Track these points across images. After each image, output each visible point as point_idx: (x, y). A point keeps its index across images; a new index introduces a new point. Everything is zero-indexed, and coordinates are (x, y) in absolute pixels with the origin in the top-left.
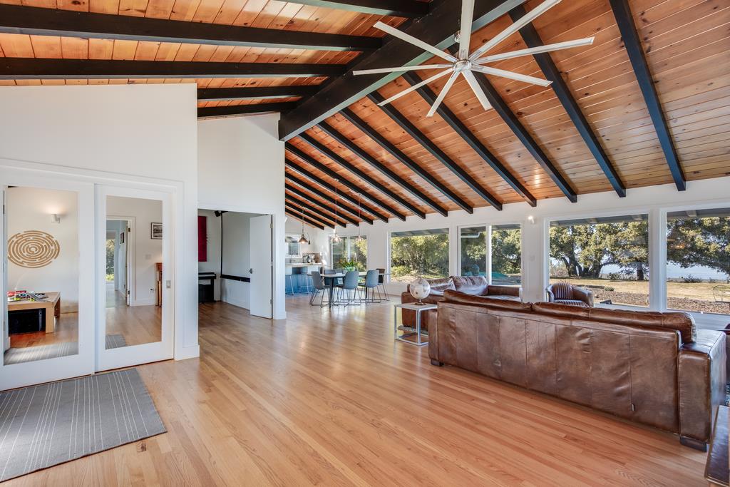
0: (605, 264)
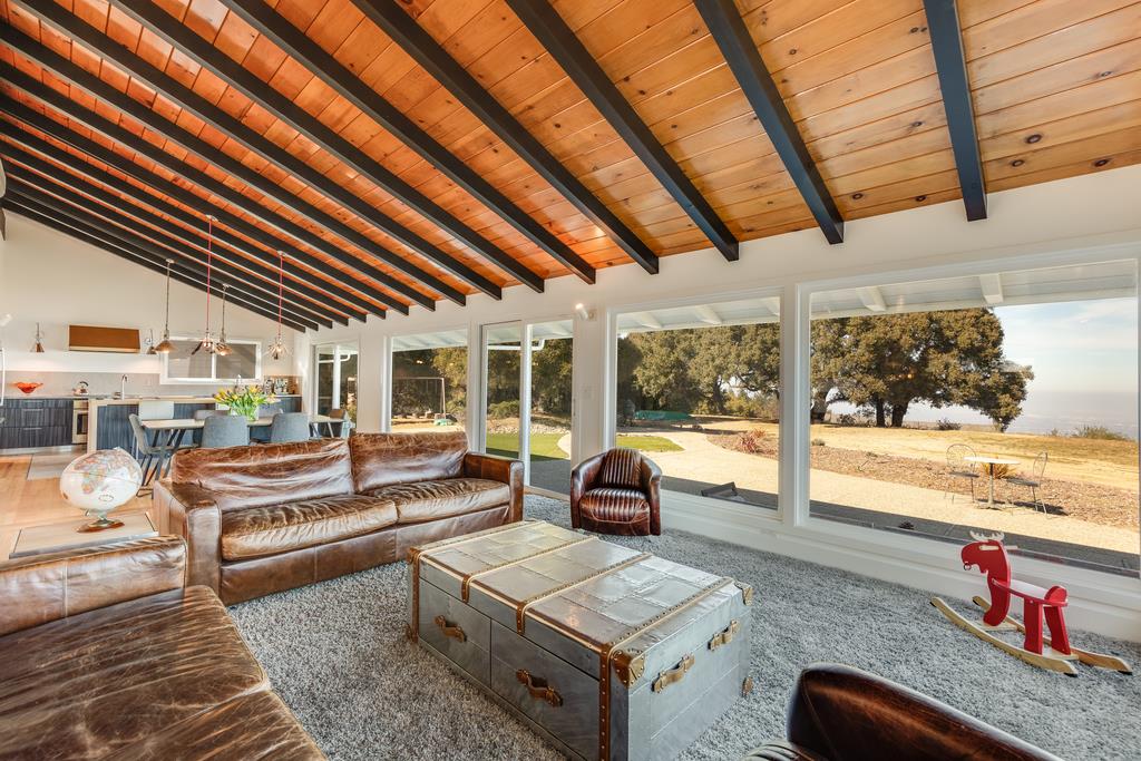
0: (831, 402)
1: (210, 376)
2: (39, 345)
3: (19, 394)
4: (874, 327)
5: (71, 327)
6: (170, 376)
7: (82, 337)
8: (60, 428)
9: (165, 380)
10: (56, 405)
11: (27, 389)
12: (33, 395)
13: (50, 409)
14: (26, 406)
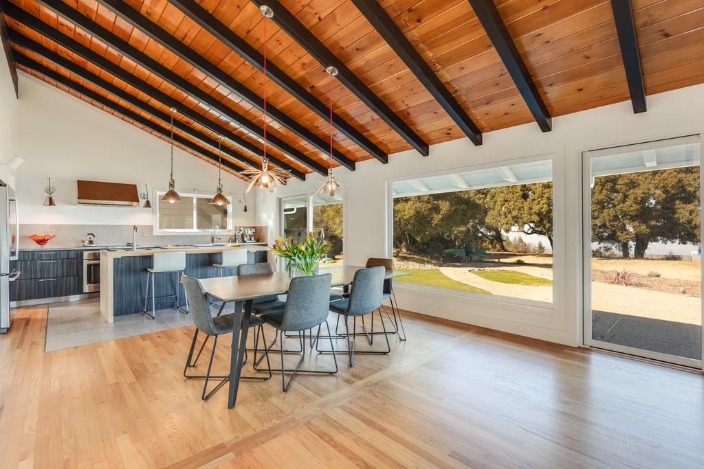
1: (192, 228)
2: (51, 199)
3: (34, 247)
4: (639, 185)
5: (78, 181)
6: (161, 227)
7: (89, 191)
8: (72, 278)
9: (157, 231)
10: (68, 255)
11: (42, 242)
12: (47, 246)
13: (62, 260)
14: (40, 258)
